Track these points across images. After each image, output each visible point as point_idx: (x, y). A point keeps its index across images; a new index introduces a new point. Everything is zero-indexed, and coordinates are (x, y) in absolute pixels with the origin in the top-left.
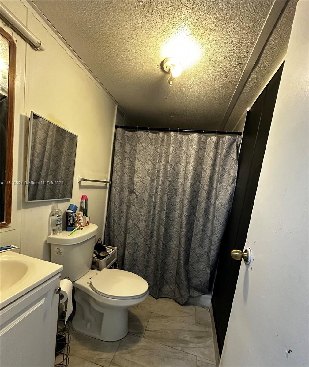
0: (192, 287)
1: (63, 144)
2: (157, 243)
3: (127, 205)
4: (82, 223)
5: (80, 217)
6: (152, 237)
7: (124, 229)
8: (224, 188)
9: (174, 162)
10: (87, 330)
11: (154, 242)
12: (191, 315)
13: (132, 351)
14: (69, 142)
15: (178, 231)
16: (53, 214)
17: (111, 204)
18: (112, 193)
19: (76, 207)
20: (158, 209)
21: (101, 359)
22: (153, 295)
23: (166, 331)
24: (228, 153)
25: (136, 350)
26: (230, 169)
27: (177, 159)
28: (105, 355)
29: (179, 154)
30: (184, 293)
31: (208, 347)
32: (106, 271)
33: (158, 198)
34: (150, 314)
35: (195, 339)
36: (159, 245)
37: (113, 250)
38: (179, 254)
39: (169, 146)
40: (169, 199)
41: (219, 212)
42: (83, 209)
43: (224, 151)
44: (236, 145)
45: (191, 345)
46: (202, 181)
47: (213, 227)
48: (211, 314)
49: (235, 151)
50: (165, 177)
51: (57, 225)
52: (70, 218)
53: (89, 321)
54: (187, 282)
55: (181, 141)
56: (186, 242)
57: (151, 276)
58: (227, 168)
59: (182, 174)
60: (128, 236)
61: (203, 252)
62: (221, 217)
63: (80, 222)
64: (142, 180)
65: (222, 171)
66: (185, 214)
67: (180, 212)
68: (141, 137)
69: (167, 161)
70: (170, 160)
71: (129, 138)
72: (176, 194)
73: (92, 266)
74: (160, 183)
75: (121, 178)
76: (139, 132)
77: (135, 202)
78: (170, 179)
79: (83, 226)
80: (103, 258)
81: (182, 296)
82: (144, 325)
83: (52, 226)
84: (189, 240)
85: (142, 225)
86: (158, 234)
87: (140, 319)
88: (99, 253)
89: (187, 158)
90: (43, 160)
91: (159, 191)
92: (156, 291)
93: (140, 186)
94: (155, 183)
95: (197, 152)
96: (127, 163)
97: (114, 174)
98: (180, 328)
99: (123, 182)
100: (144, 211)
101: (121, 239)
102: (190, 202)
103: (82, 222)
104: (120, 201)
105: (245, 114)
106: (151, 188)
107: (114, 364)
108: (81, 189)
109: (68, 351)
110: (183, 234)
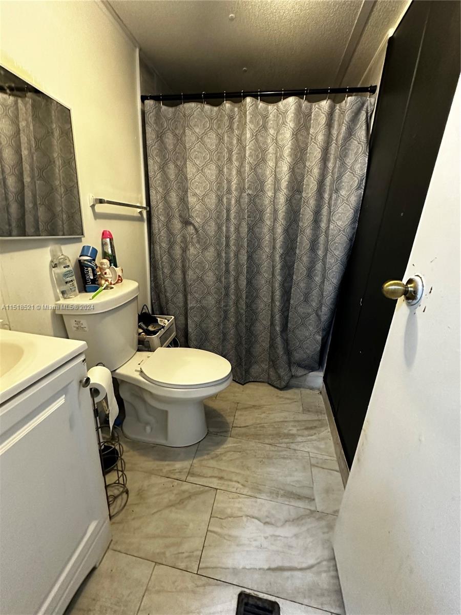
0: (294, 363)
1: (51, 145)
2: (236, 303)
3: (181, 247)
4: (111, 278)
5: (104, 270)
6: (227, 295)
7: (181, 287)
8: (343, 200)
9: (254, 160)
10: (148, 435)
11: (231, 303)
12: (295, 400)
13: (217, 456)
14: (60, 137)
15: (269, 282)
16: (56, 264)
17: (154, 247)
18: (153, 228)
19: (95, 252)
20: (233, 248)
21: (173, 470)
22: (237, 380)
23: (262, 425)
24: (350, 132)
25: (222, 454)
26: (353, 164)
27: (259, 153)
28: (178, 465)
29: (263, 144)
30: (282, 372)
31: (323, 439)
32: (161, 351)
33: (232, 229)
34: (236, 406)
35: (304, 431)
36: (239, 306)
37: (168, 321)
38: (272, 317)
39: (243, 130)
40: (251, 229)
41: (335, 243)
42: (108, 255)
43: (344, 128)
44: (365, 114)
45: (299, 439)
46: (305, 191)
47: (324, 269)
48: (323, 397)
49: (364, 127)
50: (241, 190)
51: (66, 283)
52: (87, 269)
53: (147, 424)
54: (287, 357)
55: (265, 117)
56: (282, 296)
57: (232, 353)
58: (349, 161)
59: (269, 182)
60: (189, 297)
61: (310, 311)
62: (338, 250)
63: (107, 278)
64: (202, 200)
65: (339, 167)
66: (279, 251)
67: (270, 249)
68: (190, 115)
69: (242, 159)
70: (247, 155)
71: (169, 120)
72: (261, 220)
73: (138, 347)
74: (233, 202)
75: (165, 198)
76: (187, 105)
77: (195, 240)
78: (250, 192)
79: (114, 284)
80: (154, 333)
81: (279, 377)
82: (229, 421)
83: (59, 286)
84: (287, 294)
85: (210, 278)
86: (237, 288)
87: (222, 413)
88: (148, 327)
89: (276, 150)
90: (23, 179)
91: (232, 215)
92: (241, 374)
93: (199, 211)
94: (225, 203)
95: (295, 135)
96: (172, 170)
97: (153, 192)
98: (282, 420)
99: (170, 207)
100: (210, 254)
101: (179, 303)
102: (286, 231)
103: (111, 276)
104: (170, 241)
105: (383, 44)
106: (219, 213)
107: (193, 474)
108: (97, 220)
109: (123, 466)
110: (277, 285)
